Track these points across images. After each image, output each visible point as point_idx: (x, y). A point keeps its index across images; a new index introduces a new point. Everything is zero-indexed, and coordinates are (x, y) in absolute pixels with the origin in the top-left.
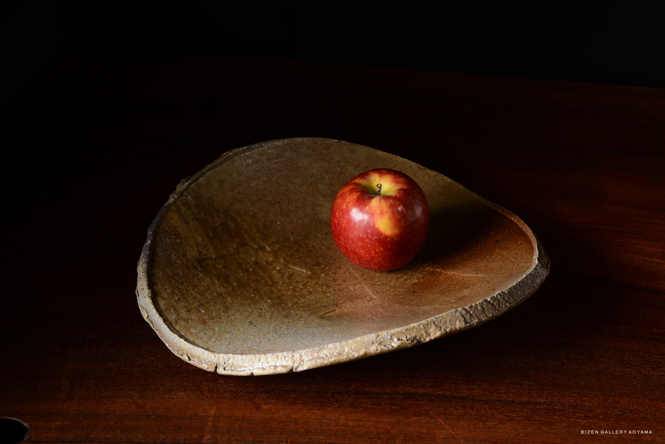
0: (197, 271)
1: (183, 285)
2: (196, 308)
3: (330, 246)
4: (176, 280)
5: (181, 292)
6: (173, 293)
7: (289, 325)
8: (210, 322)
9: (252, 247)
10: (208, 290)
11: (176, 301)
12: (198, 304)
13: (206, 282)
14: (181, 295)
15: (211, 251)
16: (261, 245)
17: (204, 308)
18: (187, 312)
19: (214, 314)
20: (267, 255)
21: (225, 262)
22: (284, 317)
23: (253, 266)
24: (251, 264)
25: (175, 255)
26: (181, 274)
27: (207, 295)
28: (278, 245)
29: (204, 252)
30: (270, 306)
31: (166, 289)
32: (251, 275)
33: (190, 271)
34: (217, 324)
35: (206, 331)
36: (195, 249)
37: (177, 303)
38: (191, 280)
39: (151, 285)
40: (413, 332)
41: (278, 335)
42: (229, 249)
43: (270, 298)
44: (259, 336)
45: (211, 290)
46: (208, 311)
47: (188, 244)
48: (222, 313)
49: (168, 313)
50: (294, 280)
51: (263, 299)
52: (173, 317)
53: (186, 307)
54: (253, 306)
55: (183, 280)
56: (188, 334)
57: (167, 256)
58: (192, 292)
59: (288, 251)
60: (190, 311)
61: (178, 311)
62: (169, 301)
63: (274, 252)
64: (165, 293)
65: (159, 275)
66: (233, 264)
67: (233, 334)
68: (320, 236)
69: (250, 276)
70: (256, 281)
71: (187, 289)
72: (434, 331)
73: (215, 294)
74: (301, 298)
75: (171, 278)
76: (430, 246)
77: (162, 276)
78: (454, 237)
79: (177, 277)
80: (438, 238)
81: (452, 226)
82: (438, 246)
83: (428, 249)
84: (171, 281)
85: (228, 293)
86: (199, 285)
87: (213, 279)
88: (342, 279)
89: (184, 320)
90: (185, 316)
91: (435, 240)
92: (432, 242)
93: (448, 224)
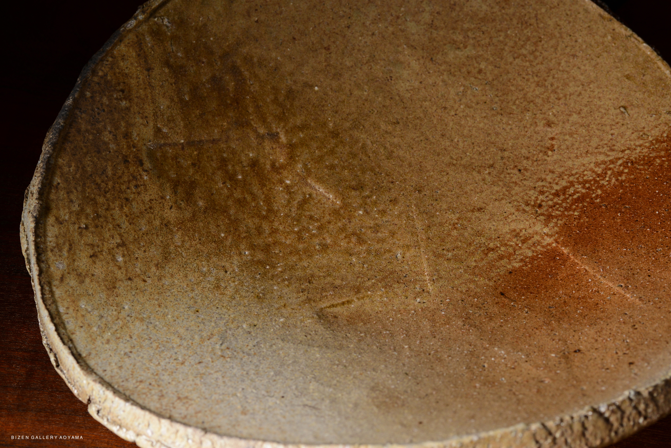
0: (140, 169)
1: (105, 197)
3: (395, 150)
4: (97, 184)
5: (96, 212)
6: (80, 213)
7: (255, 323)
8: (122, 287)
9: (255, 131)
10: (148, 213)
11: (80, 230)
12: (119, 241)
13: (151, 195)
14: (94, 219)
15: (179, 131)
16: (273, 130)
17: (126, 253)
18: (91, 257)
19: (139, 268)
20: (278, 150)
21: (198, 155)
22: (256, 300)
23: (247, 169)
24: (245, 164)
25: (110, 132)
26: (110, 173)
27: (143, 222)
28: (302, 132)
29: (165, 130)
30: (244, 266)
31: (71, 201)
32: (235, 189)
33: (127, 168)
34: (134, 292)
36: (151, 124)
37: (80, 234)
38: (124, 187)
41: (222, 347)
42: (214, 130)
43: (252, 247)
45: (152, 213)
46: (130, 261)
47: (141, 112)
48: (154, 269)
49: (55, 256)
50: (308, 213)
51: (237, 247)
52: (61, 266)
53: (92, 246)
54: (215, 259)
55: (110, 184)
56: (71, 311)
57: (95, 132)
58: (117, 212)
59: (317, 149)
60: (96, 257)
61: (75, 253)
62: (68, 230)
63: (291, 146)
64: (67, 210)
65: (70, 170)
66: (212, 160)
67: (149, 326)
68: (383, 126)
69: (234, 191)
70: (241, 203)
71: (109, 205)
73: (157, 223)
74: (304, 257)
75: (88, 178)
76: (569, 188)
77: (74, 173)
78: (619, 178)
79: (100, 177)
80: (590, 173)
81: (623, 151)
82: (584, 191)
83: (564, 194)
84: (87, 185)
85: (181, 224)
86: (134, 199)
87: (164, 190)
88: (391, 228)
89: (79, 275)
90: (84, 267)
91: (584, 175)
92: (578, 179)
93: (618, 144)
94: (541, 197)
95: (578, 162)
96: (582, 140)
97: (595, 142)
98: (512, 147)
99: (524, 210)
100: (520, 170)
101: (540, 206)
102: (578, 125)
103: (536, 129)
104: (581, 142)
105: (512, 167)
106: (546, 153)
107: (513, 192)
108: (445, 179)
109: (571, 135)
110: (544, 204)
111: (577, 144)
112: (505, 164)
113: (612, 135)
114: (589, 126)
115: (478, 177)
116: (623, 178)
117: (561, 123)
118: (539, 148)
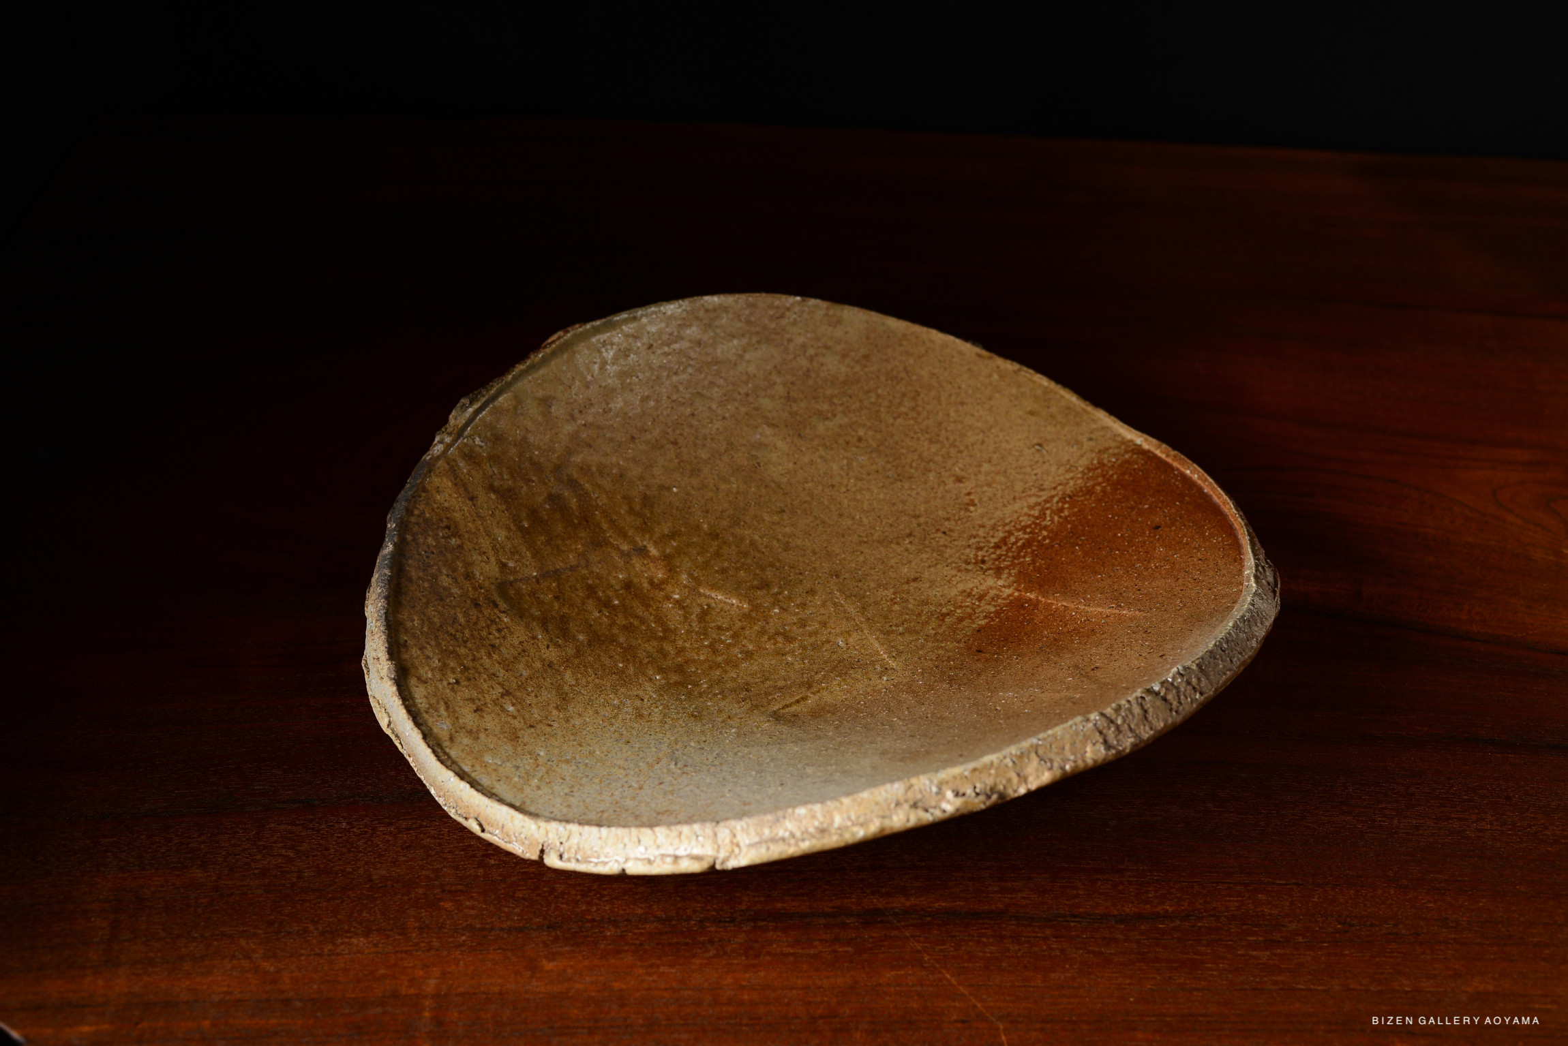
0: (495, 611)
1: (466, 647)
2: (495, 702)
3: (791, 540)
4: (451, 634)
5: (462, 664)
6: (444, 667)
7: (704, 739)
8: (526, 736)
9: (618, 549)
10: (523, 656)
11: (450, 686)
12: (501, 690)
13: (519, 637)
14: (462, 672)
15: (528, 563)
16: (638, 543)
17: (514, 701)
18: (475, 711)
19: (536, 714)
20: (651, 565)
21: (558, 586)
22: (693, 719)
23: (621, 592)
24: (617, 587)
25: (448, 575)
26: (462, 620)
27: (521, 667)
28: (675, 540)
29: (511, 564)
30: (661, 690)
31: (428, 657)
32: (616, 615)
33: (481, 612)
34: (543, 739)
35: (519, 760)
36: (493, 560)
37: (453, 690)
38: (484, 633)
39: (395, 650)
40: (990, 775)
41: (679, 766)
43: (661, 670)
44: (637, 770)
45: (528, 656)
46: (523, 708)
47: (477, 548)
48: (555, 712)
49: (433, 717)
50: (713, 624)
51: (644, 674)
52: (445, 727)
53: (472, 700)
54: (623, 690)
55: (467, 632)
56: (478, 768)
57: (430, 578)
58: (486, 662)
59: (698, 554)
60: (482, 710)
61: (455, 711)
62: (436, 688)
63: (666, 558)
64: (427, 668)
65: (413, 625)
67: (580, 765)
69: (616, 618)
70: (629, 629)
71: (474, 655)
72: (1037, 770)
73: (538, 665)
74: (728, 668)
75: (438, 630)
76: (1009, 537)
77: (420, 627)
78: (1062, 515)
79: (453, 627)
80: (1025, 518)
81: (1055, 488)
82: (1027, 536)
83: (1006, 544)
84: (440, 638)
85: (567, 661)
86: (501, 644)
87: (532, 629)
88: (819, 618)
89: (470, 732)
90: (471, 723)
91: (1021, 522)
92: (1014, 526)
93: (1047, 483)
94: (980, 553)
95: (1008, 510)
96: (1003, 487)
97: (1019, 486)
98: (926, 511)
99: (966, 569)
100: (944, 533)
101: (983, 562)
102: (992, 475)
103: (947, 488)
104: (1003, 490)
105: (934, 531)
106: (967, 510)
107: (946, 555)
108: (861, 558)
109: (989, 485)
110: (986, 558)
111: (999, 493)
112: (924, 530)
113: (1036, 475)
114: (1005, 472)
115: (899, 549)
116: (1066, 513)
117: (973, 477)
118: (957, 506)
